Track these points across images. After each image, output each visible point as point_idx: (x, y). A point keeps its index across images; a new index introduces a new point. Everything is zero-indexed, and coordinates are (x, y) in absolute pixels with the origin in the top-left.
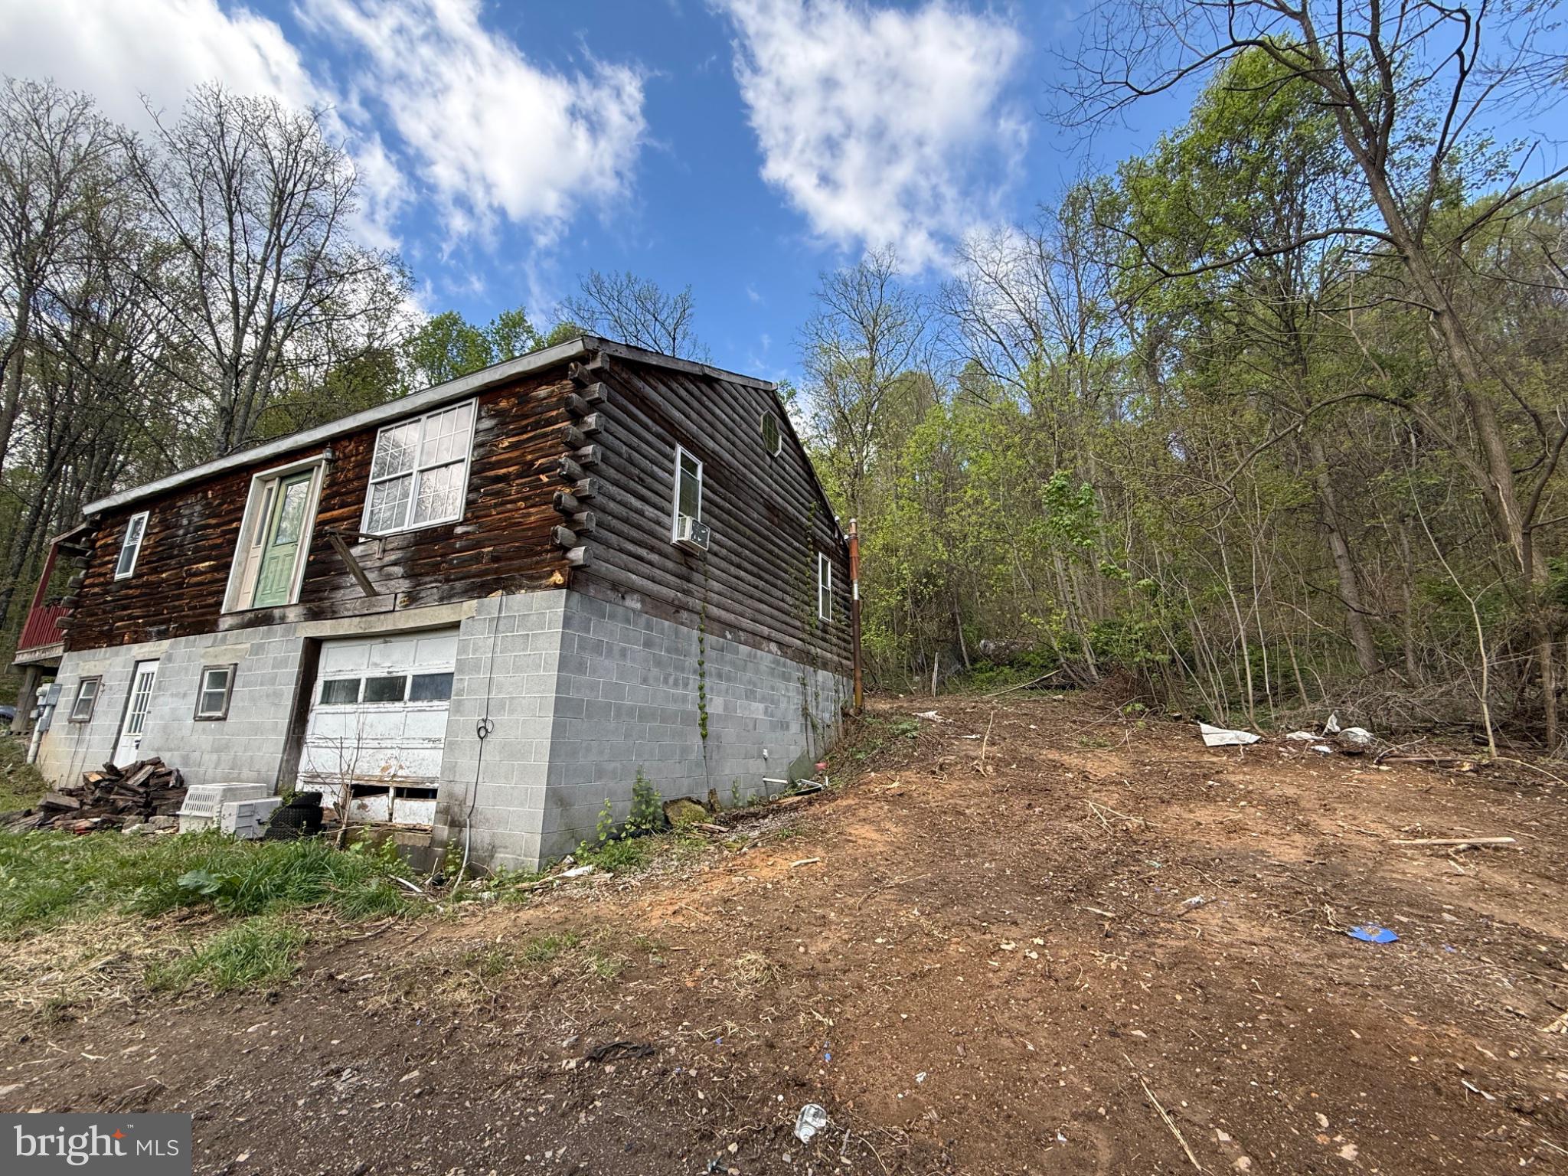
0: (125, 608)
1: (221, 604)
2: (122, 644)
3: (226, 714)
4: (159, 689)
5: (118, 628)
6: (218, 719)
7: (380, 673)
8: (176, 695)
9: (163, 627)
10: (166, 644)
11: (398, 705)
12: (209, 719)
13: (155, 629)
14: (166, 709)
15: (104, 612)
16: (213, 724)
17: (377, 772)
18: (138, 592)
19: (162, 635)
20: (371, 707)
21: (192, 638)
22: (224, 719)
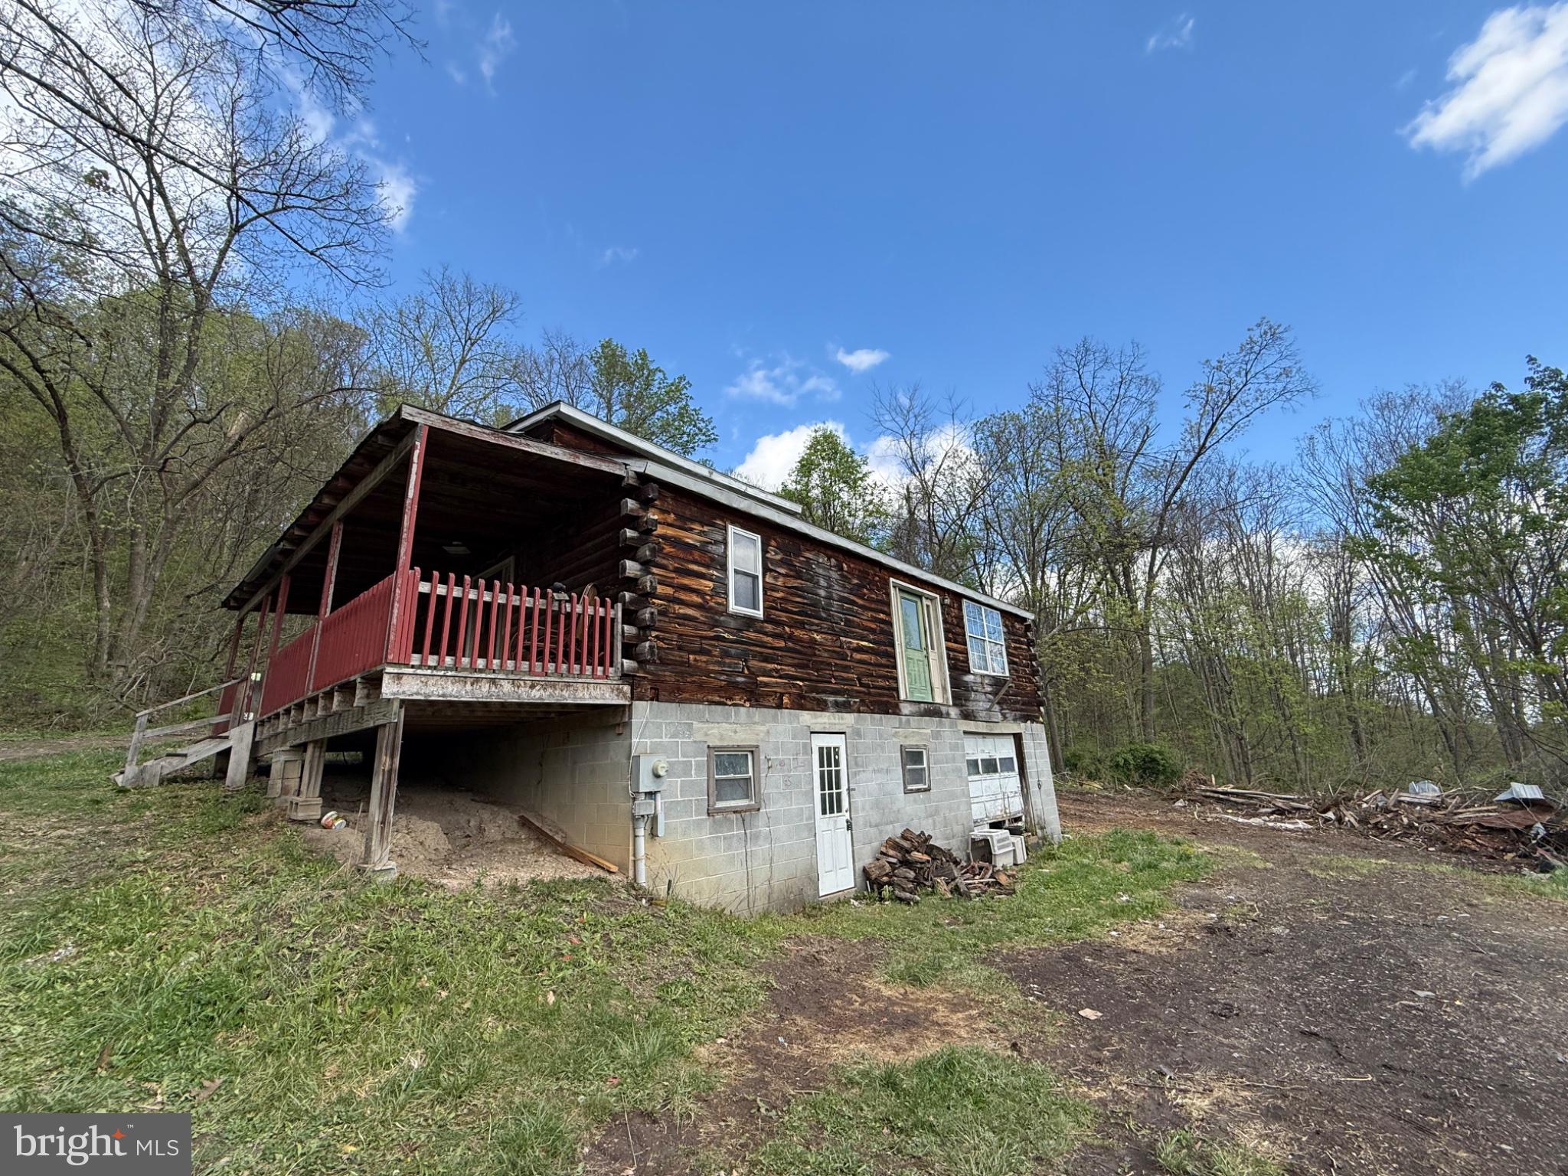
0: (766, 659)
1: (897, 690)
2: (780, 706)
3: (930, 786)
4: (856, 764)
5: (766, 685)
6: (925, 790)
7: (986, 756)
8: (879, 771)
9: (840, 699)
10: (848, 719)
11: (996, 775)
12: (918, 791)
13: (831, 699)
14: (873, 785)
15: (725, 654)
16: (921, 795)
17: (999, 813)
18: (782, 644)
19: (843, 707)
20: (985, 775)
21: (877, 716)
22: (928, 790)
